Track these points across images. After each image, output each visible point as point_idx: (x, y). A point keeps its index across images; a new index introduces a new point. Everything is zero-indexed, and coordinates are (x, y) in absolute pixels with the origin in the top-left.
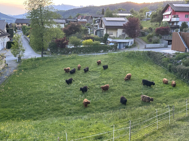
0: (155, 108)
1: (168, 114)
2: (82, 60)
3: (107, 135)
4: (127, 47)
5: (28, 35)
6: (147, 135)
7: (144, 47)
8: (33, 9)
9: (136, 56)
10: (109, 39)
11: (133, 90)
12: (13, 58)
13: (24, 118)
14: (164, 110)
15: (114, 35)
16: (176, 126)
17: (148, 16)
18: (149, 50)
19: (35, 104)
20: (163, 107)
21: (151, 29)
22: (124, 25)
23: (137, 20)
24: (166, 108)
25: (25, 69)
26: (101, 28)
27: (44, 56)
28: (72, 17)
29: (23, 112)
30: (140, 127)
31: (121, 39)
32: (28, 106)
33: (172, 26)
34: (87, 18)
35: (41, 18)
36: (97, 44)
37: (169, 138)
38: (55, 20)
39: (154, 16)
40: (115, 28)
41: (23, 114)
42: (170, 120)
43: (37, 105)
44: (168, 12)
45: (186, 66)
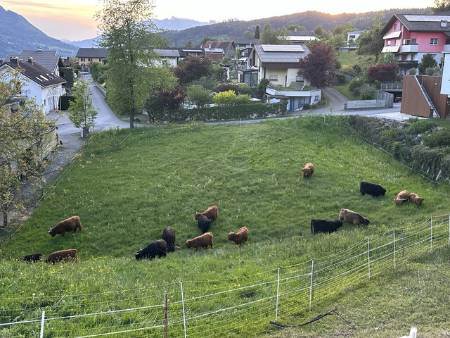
0: (365, 234)
1: (391, 247)
2: (213, 133)
3: (265, 289)
4: (307, 107)
5: (102, 82)
6: (348, 291)
7: (343, 107)
8: (113, 27)
9: (326, 127)
10: (268, 91)
11: (319, 198)
12: (72, 129)
13: (95, 252)
14: (382, 239)
15: (280, 80)
16: (409, 272)
17: (351, 41)
18: (354, 113)
19: (118, 224)
20: (381, 234)
21: (357, 69)
22: (301, 60)
23: (330, 49)
24: (387, 234)
25: (98, 153)
26: (253, 67)
27: (134, 124)
28: (194, 45)
29: (94, 240)
30: (331, 274)
31: (294, 90)
32: (104, 228)
33: (403, 62)
34: (223, 46)
35: (129, 46)
36: (244, 101)
37: (393, 296)
38: (158, 51)
39: (365, 41)
40: (283, 67)
41: (94, 245)
42: (395, 260)
43: (121, 227)
44: (395, 34)
45: (431, 147)
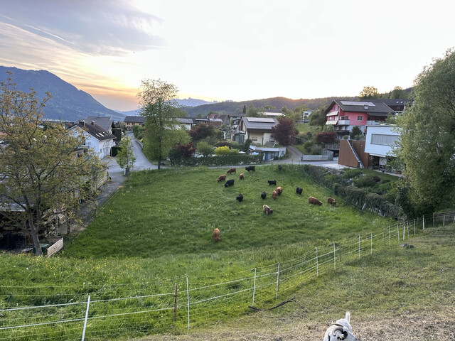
0: (315, 245)
1: (332, 254)
2: (213, 174)
3: (246, 283)
4: (276, 158)
5: (141, 139)
6: (303, 285)
7: (300, 159)
8: (149, 103)
9: (288, 171)
10: (251, 147)
11: (284, 219)
12: (119, 169)
13: (129, 254)
14: (327, 249)
15: (259, 141)
16: (344, 273)
17: (305, 117)
18: (307, 163)
19: (146, 235)
20: (325, 245)
21: (310, 135)
22: (273, 128)
23: (291, 122)
24: (330, 246)
25: (135, 185)
26: (241, 132)
27: (161, 167)
28: (203, 116)
29: (128, 246)
30: (292, 273)
31: (268, 147)
32: (136, 237)
33: (339, 131)
34: (222, 117)
35: (159, 116)
36: (235, 153)
37: (333, 289)
38: (178, 119)
39: (315, 117)
40: (261, 132)
41: (128, 249)
42: (335, 264)
43: (148, 237)
44: (334, 113)
45: (359, 187)
